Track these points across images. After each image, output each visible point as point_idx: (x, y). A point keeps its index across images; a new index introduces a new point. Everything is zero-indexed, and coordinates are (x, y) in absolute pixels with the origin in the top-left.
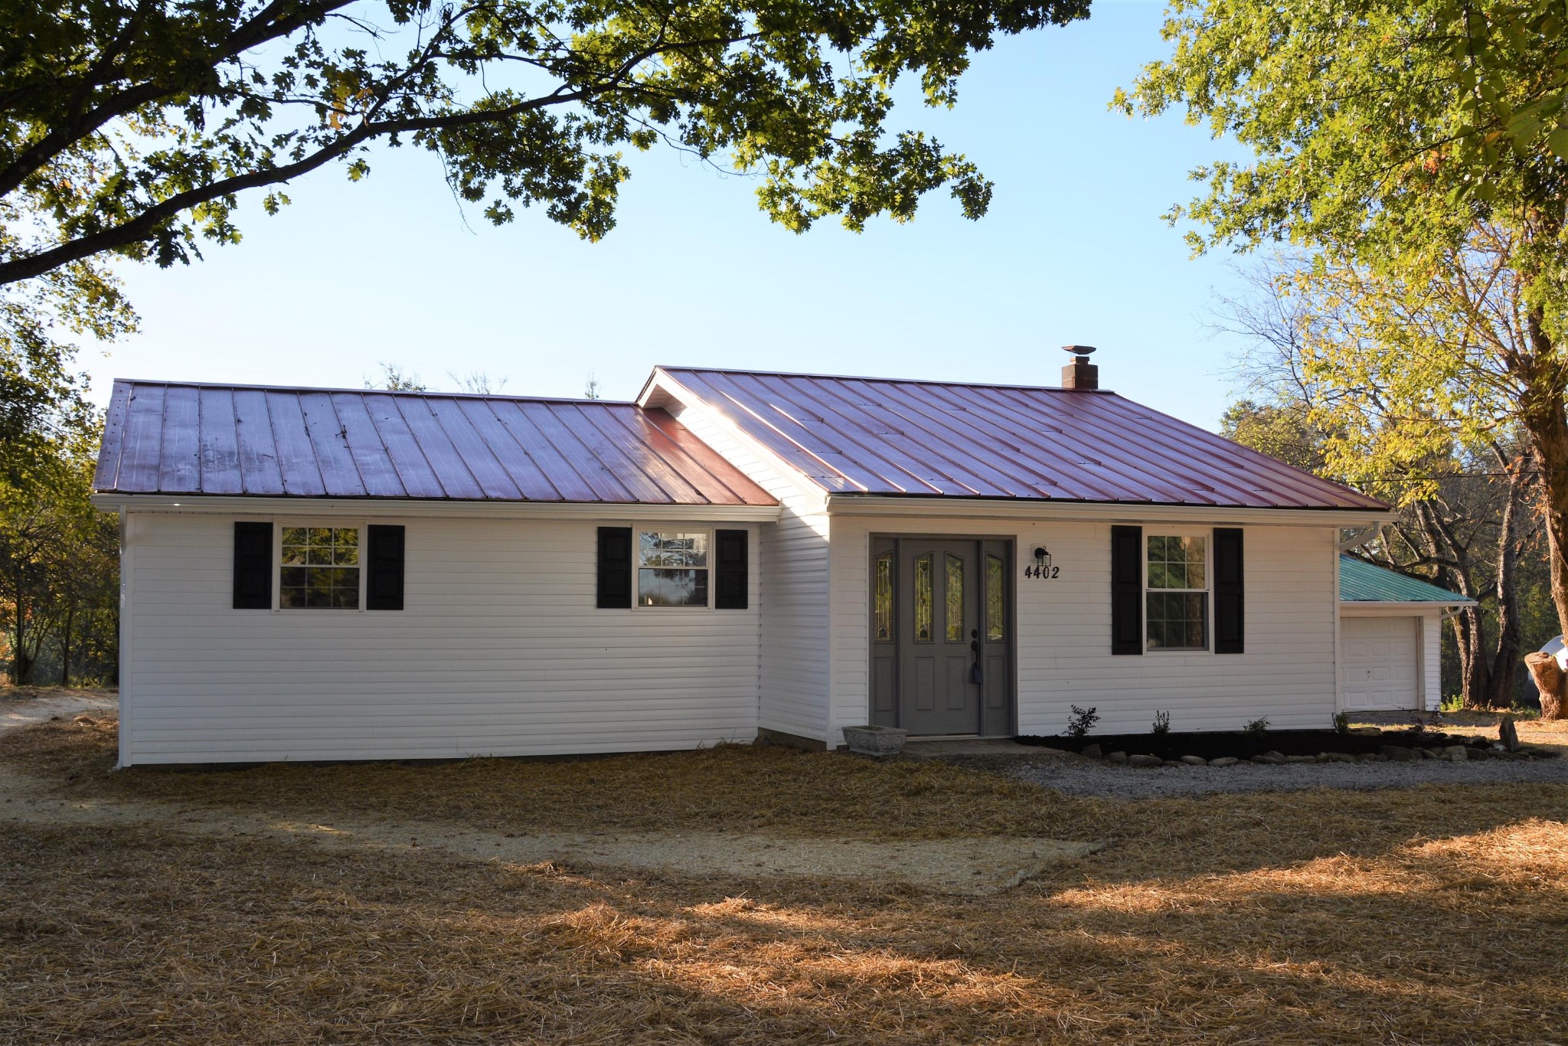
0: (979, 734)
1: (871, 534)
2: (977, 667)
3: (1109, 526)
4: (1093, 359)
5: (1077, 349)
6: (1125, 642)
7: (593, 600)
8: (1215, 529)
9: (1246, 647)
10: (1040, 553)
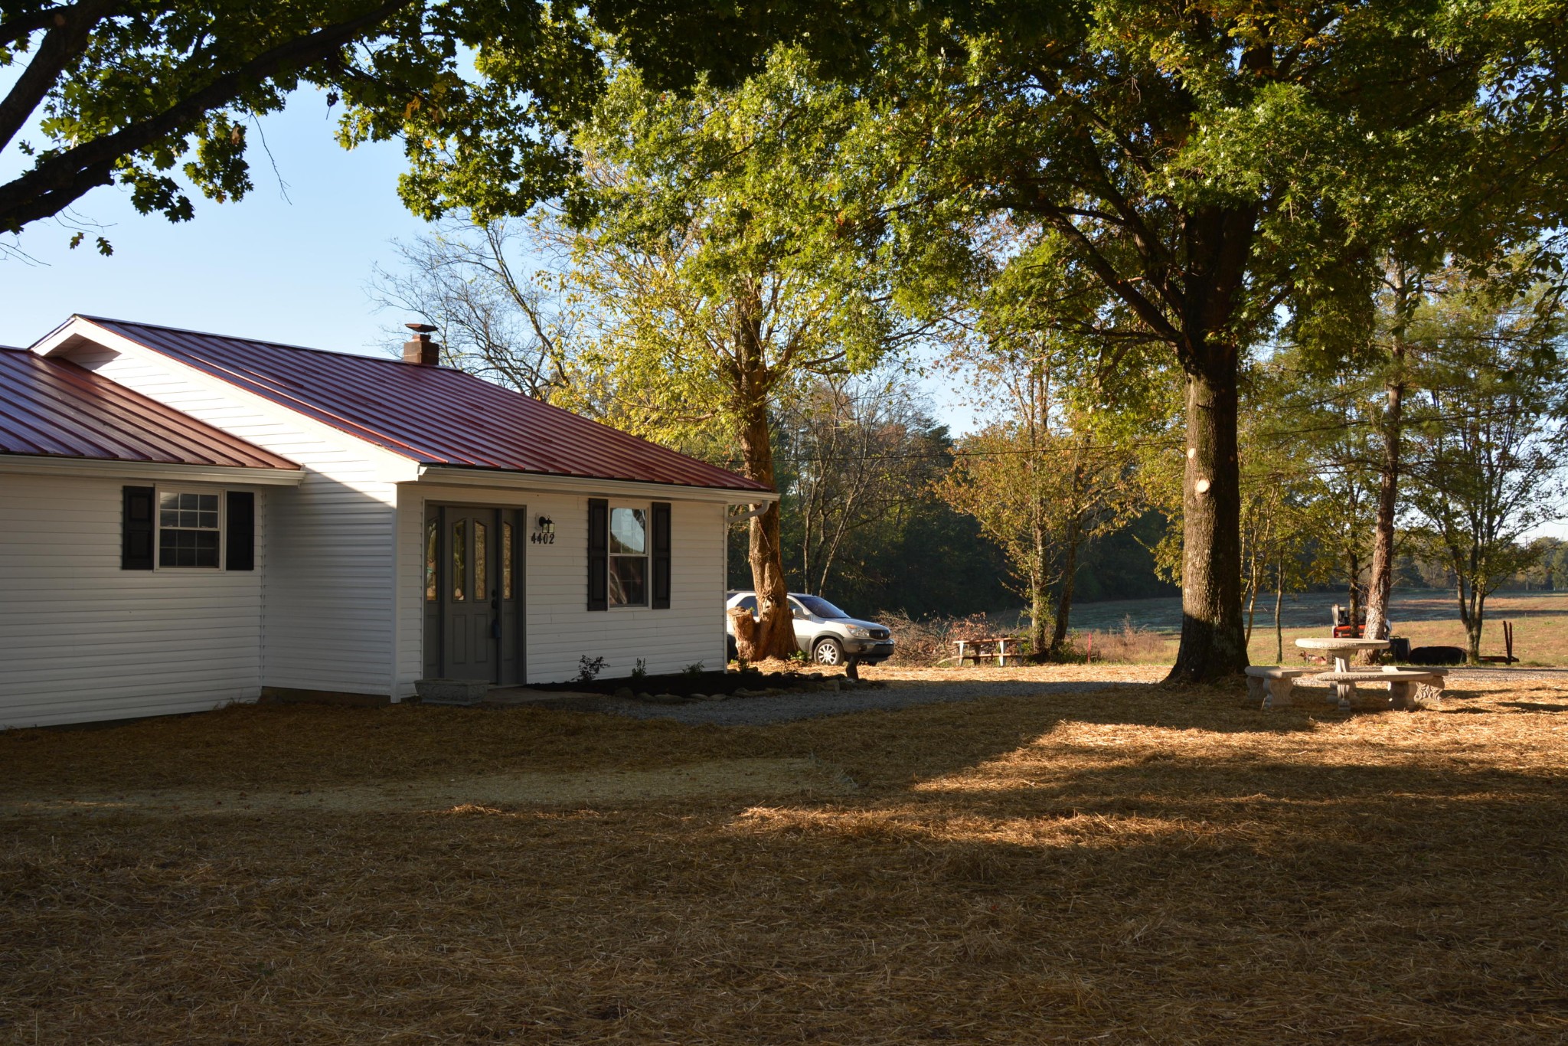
0: (497, 684)
1: (427, 501)
2: (496, 623)
3: (586, 498)
4: (435, 338)
5: (423, 328)
6: (596, 601)
7: (118, 560)
8: (653, 504)
9: (672, 604)
10: (543, 521)
